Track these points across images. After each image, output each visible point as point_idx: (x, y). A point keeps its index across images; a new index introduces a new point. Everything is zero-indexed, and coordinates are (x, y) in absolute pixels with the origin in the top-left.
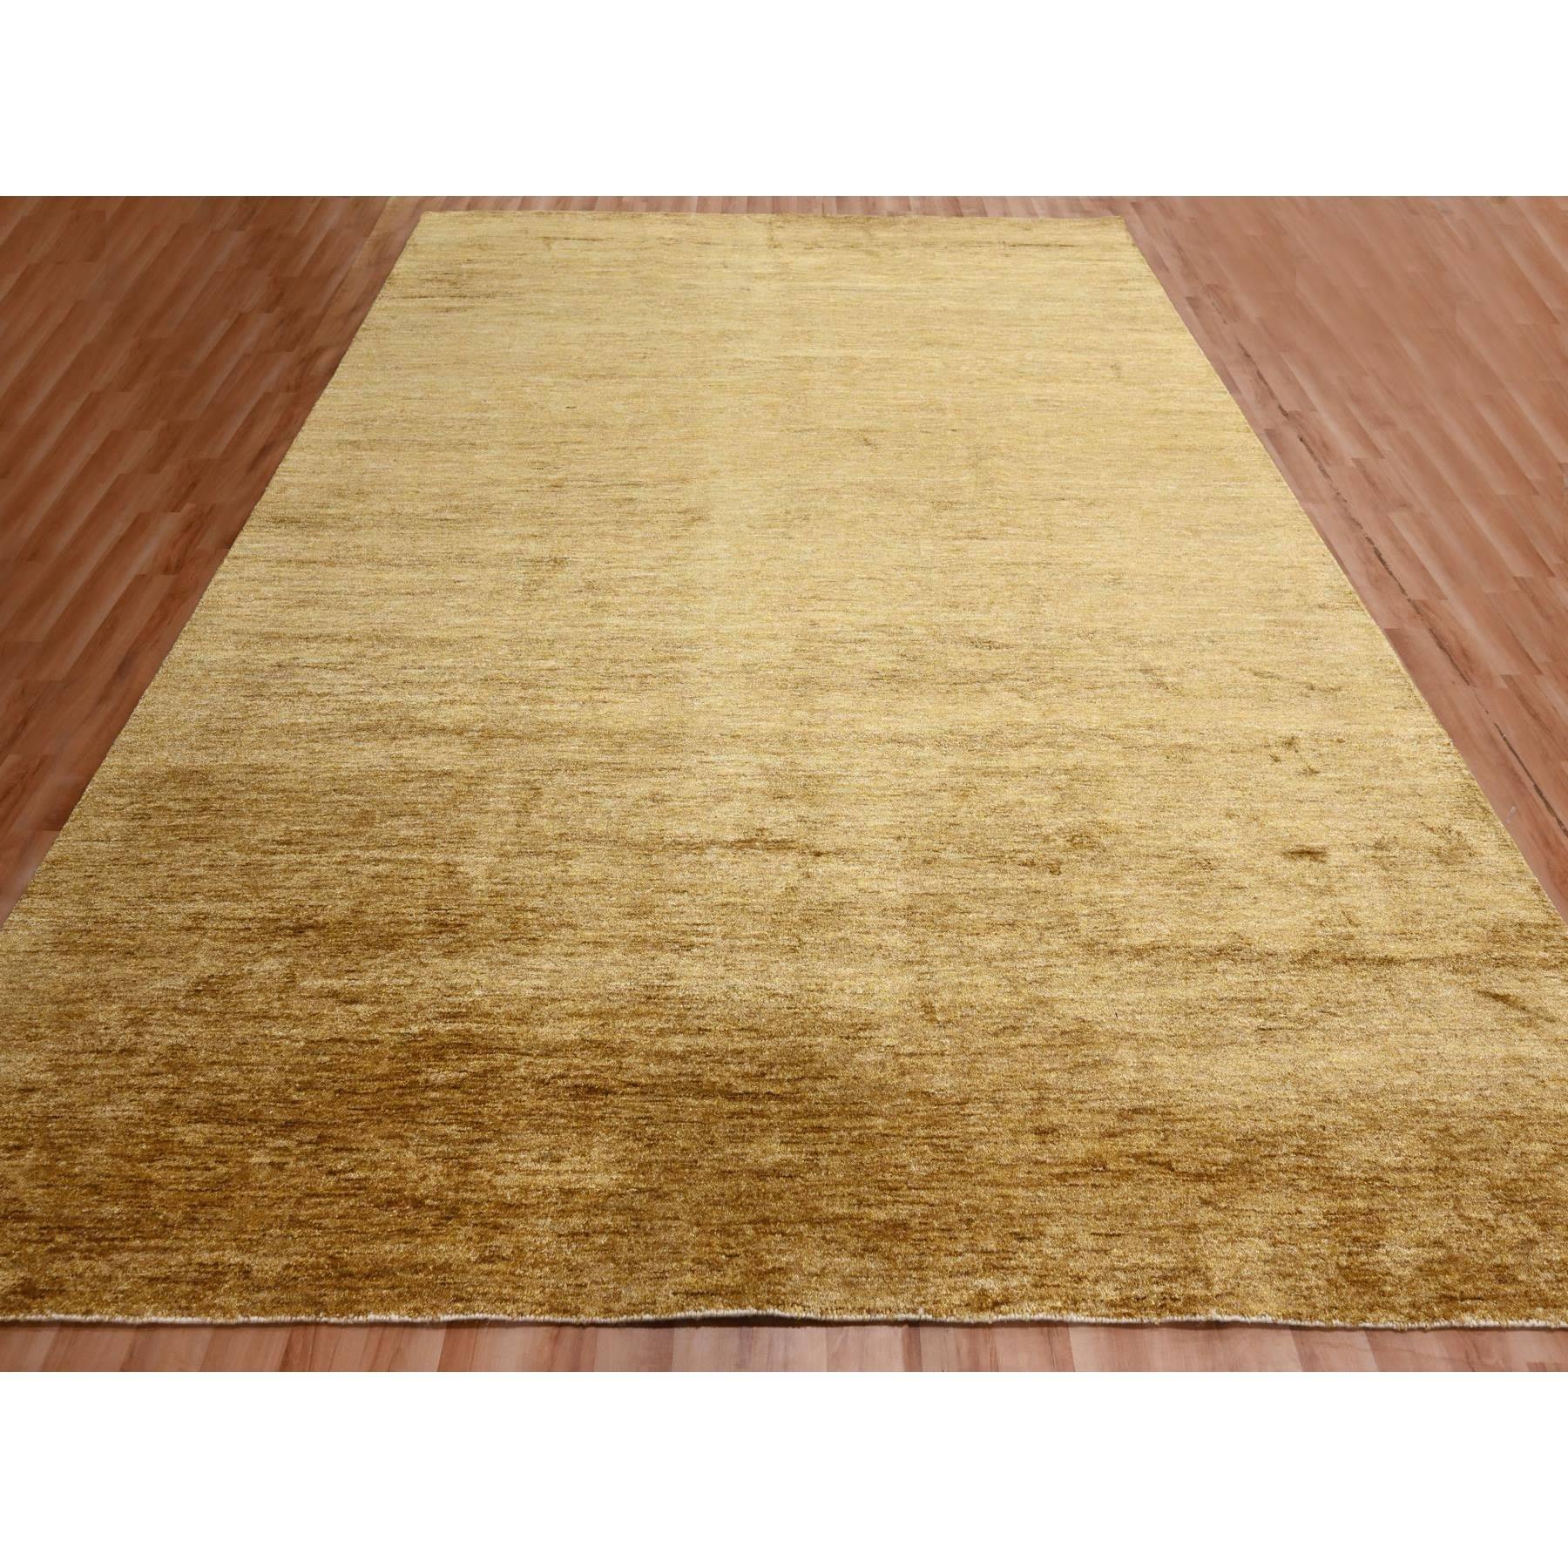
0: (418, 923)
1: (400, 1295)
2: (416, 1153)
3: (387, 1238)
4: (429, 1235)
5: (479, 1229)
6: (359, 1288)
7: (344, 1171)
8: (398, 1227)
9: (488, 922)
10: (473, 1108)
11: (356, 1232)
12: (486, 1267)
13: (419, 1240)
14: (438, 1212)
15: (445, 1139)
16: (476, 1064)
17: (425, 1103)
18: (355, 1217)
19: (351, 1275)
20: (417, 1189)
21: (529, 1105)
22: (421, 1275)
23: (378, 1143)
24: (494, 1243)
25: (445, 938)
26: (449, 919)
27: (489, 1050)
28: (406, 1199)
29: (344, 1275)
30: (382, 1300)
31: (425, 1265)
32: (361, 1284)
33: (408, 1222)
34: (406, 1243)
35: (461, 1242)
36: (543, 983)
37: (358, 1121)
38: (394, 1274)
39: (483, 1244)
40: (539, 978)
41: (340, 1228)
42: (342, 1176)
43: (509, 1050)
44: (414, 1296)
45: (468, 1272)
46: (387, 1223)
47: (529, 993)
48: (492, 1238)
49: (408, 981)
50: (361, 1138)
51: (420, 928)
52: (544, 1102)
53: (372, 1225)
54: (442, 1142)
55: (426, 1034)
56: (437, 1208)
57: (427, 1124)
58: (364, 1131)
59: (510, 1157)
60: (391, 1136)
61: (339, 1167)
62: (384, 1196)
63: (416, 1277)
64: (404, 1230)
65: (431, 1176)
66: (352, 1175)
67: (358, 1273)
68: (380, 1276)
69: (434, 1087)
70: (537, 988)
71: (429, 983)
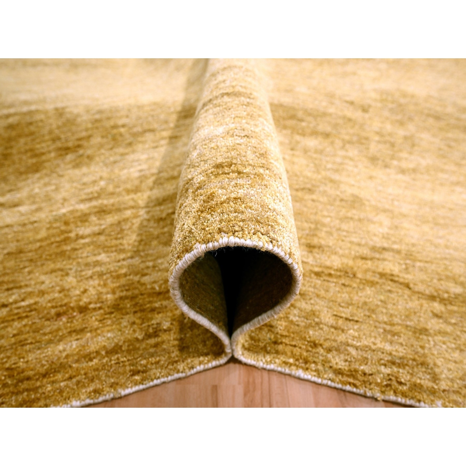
0: (50, 152)
1: (78, 382)
2: (76, 277)
3: (60, 341)
4: (96, 330)
5: (139, 315)
6: (37, 388)
7: (16, 302)
8: (69, 330)
9: (96, 140)
10: (114, 242)
11: (31, 343)
12: (152, 341)
13: (89, 335)
14: (102, 311)
15: (97, 263)
16: (110, 219)
17: (78, 247)
18: (28, 332)
19: (28, 379)
20: (80, 300)
21: (156, 233)
22: (95, 361)
23: (43, 278)
24: (154, 322)
25: (70, 157)
26: (70, 144)
27: (119, 210)
28: (73, 308)
29: (22, 381)
30: (61, 392)
31: (98, 353)
32: (38, 384)
33: (77, 324)
34: (77, 340)
35: (126, 327)
36: (144, 167)
37: (25, 267)
38: (70, 367)
39: (146, 324)
40: (140, 165)
41: (15, 344)
42: (14, 306)
43: (133, 207)
44: (92, 380)
45: (138, 349)
46: (59, 329)
47: (137, 175)
48: (152, 319)
49: (53, 187)
50: (28, 278)
51: (53, 155)
52: (166, 229)
53: (45, 334)
54: (95, 266)
55: (72, 212)
56: (100, 308)
57: (81, 258)
58: (30, 273)
59: (151, 264)
60: (53, 271)
61: (11, 300)
62: (53, 311)
63: (90, 364)
64: (74, 331)
65: (91, 289)
66: (23, 304)
67: (35, 375)
68: (56, 371)
69: (82, 237)
70: (141, 171)
71: (67, 186)
